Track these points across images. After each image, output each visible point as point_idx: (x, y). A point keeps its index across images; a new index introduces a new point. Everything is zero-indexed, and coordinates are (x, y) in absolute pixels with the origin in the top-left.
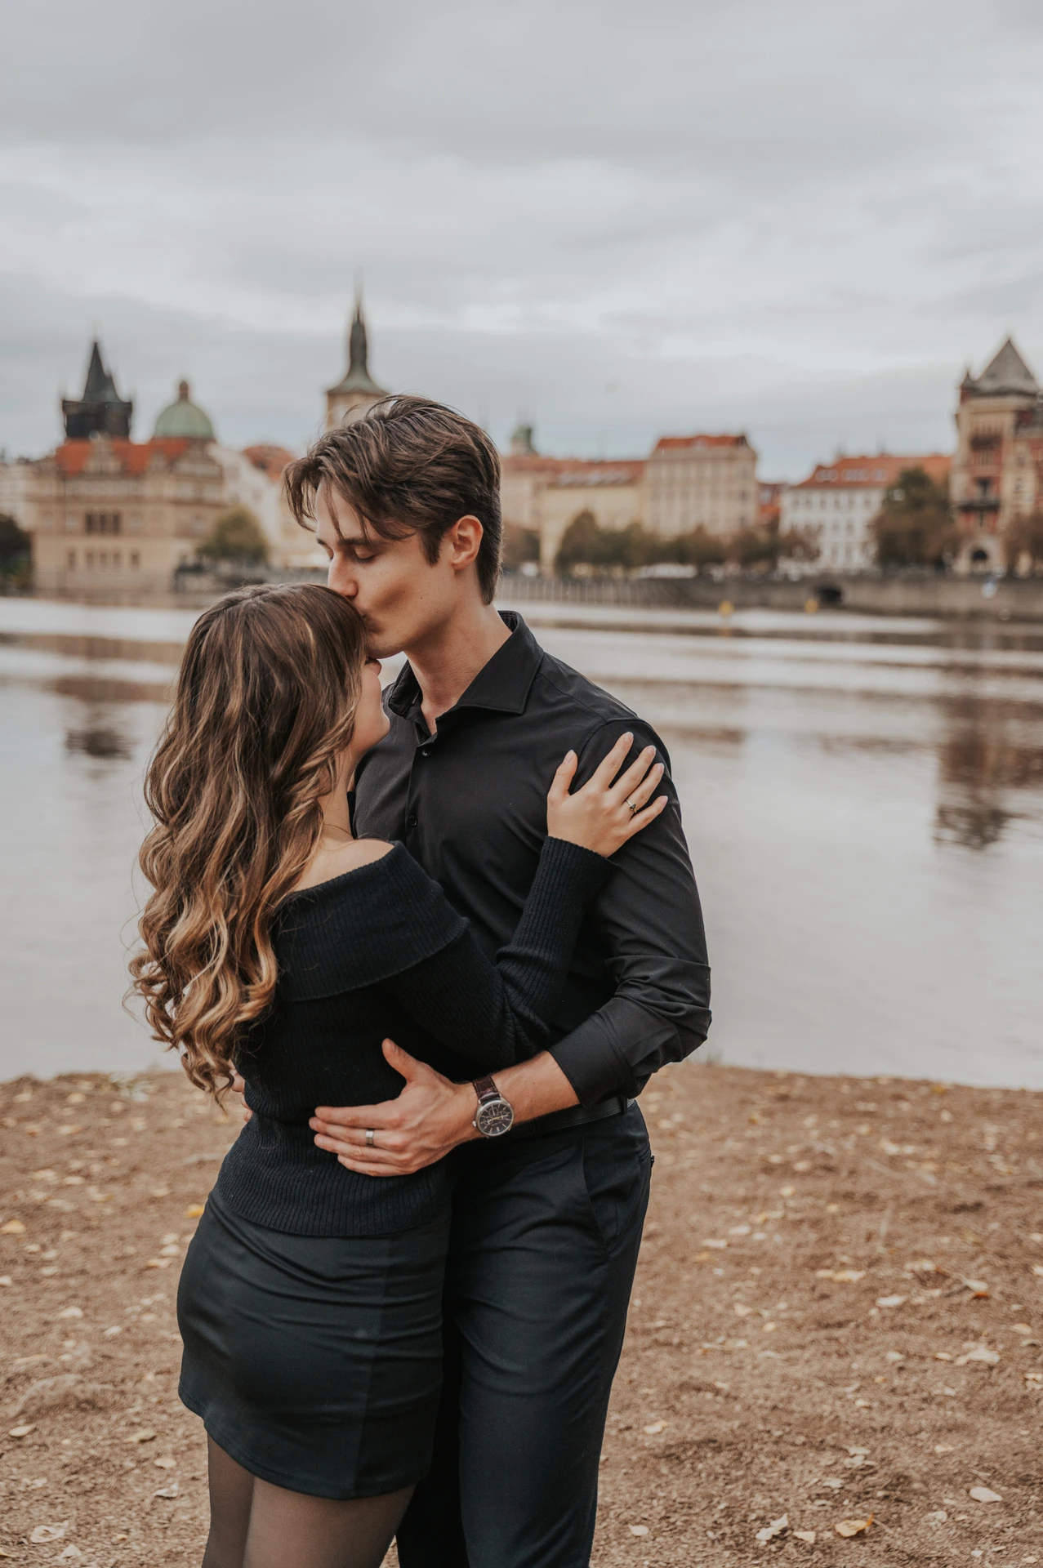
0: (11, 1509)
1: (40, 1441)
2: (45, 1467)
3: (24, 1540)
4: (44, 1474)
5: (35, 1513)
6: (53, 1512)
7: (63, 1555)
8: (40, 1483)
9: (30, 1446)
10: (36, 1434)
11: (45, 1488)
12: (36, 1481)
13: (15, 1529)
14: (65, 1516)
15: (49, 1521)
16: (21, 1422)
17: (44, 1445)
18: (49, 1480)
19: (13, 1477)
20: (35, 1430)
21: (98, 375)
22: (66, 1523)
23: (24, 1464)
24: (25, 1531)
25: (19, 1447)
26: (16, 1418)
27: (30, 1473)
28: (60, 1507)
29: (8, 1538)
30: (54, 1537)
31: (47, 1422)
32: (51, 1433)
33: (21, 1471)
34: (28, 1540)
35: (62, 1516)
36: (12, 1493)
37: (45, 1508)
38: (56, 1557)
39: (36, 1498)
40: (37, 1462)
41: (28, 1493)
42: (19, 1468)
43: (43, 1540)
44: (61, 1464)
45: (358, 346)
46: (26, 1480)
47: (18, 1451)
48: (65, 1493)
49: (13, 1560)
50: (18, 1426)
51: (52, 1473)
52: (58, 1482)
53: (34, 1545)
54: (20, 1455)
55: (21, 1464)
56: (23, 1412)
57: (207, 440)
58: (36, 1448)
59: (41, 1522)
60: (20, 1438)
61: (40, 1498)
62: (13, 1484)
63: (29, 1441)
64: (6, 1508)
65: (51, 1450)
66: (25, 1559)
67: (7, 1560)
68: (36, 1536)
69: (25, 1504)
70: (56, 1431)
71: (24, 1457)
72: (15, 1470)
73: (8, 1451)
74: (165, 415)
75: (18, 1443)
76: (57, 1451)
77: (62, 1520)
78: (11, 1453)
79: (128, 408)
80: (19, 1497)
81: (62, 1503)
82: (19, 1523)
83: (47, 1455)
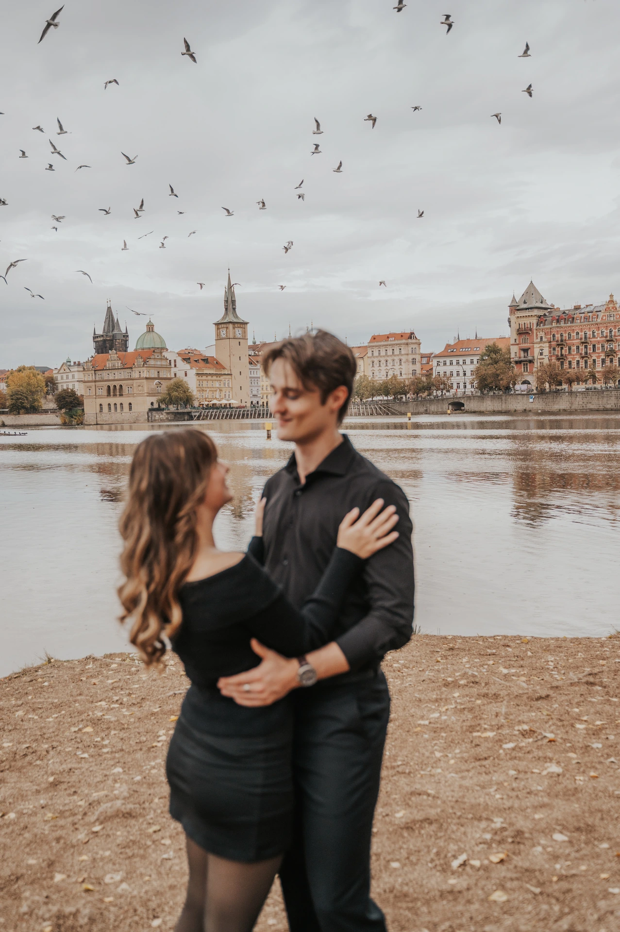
0: (94, 866)
3: (102, 881)
7: (120, 888)
9: (102, 836)
13: (97, 876)
14: (120, 869)
16: (97, 824)
17: (108, 835)
19: (94, 851)
20: (104, 828)
21: (111, 321)
22: (121, 873)
23: (100, 845)
24: (102, 877)
25: (97, 836)
26: (95, 822)
28: (117, 865)
29: (94, 881)
33: (98, 848)
34: (104, 881)
36: (94, 859)
42: (98, 846)
44: (117, 844)
45: (230, 303)
46: (101, 853)
47: (96, 838)
48: (119, 858)
50: (96, 826)
52: (116, 853)
54: (97, 840)
56: (98, 819)
57: (163, 349)
60: (97, 832)
62: (94, 854)
63: (101, 833)
64: (92, 866)
65: (112, 837)
69: (101, 864)
71: (99, 841)
72: (95, 848)
74: (141, 339)
75: (96, 834)
77: (119, 871)
78: (93, 839)
79: (126, 336)
80: (98, 861)
81: (118, 863)
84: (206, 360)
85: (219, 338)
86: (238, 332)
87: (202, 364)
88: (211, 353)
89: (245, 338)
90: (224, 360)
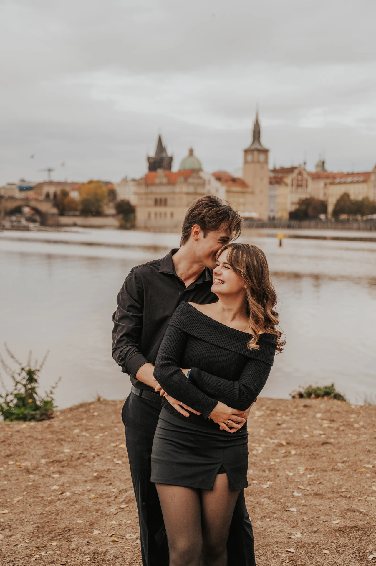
0: (120, 528)
1: (129, 510)
2: (131, 517)
3: (124, 537)
4: (130, 519)
5: (127, 530)
6: (133, 530)
7: (136, 542)
8: (129, 522)
9: (126, 511)
10: (128, 508)
11: (130, 523)
12: (128, 521)
13: (121, 534)
14: (137, 532)
15: (132, 533)
16: (124, 503)
17: (130, 511)
18: (132, 521)
19: (121, 520)
20: (128, 506)
21: (161, 147)
22: (137, 534)
23: (125, 516)
24: (124, 535)
25: (123, 511)
26: (122, 502)
27: (126, 519)
28: (135, 529)
29: (119, 536)
30: (133, 537)
31: (132, 504)
32: (133, 507)
33: (123, 518)
34: (125, 537)
35: (136, 532)
36: (120, 524)
37: (130, 529)
38: (134, 543)
39: (128, 526)
40: (128, 516)
41: (125, 524)
42: (123, 517)
43: (129, 538)
44: (136, 517)
45: (257, 133)
46: (125, 521)
47: (123, 512)
48: (137, 525)
49: (120, 542)
50: (122, 505)
51: (133, 519)
52: (135, 522)
53: (127, 539)
54: (123, 513)
55: (124, 516)
56: (124, 501)
57: (200, 170)
58: (128, 511)
59: (129, 533)
60: (123, 508)
61: (129, 526)
62: (120, 522)
63: (126, 509)
64: (119, 528)
65: (133, 512)
66: (124, 542)
67: (118, 542)
68: (127, 536)
69: (124, 527)
70: (134, 507)
71: (124, 514)
72: (121, 517)
73: (119, 512)
74: (184, 162)
75: (122, 510)
76: (134, 513)
77: (136, 533)
78: (120, 513)
79: (171, 159)
80: (123, 525)
81: (135, 528)
82: (123, 532)
83: (131, 514)
84: (234, 180)
85: (246, 162)
86: (262, 157)
87: (230, 183)
88: (238, 174)
89: (266, 162)
90: (248, 180)
